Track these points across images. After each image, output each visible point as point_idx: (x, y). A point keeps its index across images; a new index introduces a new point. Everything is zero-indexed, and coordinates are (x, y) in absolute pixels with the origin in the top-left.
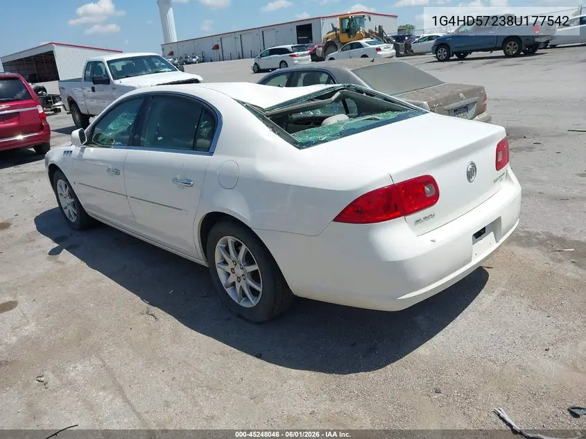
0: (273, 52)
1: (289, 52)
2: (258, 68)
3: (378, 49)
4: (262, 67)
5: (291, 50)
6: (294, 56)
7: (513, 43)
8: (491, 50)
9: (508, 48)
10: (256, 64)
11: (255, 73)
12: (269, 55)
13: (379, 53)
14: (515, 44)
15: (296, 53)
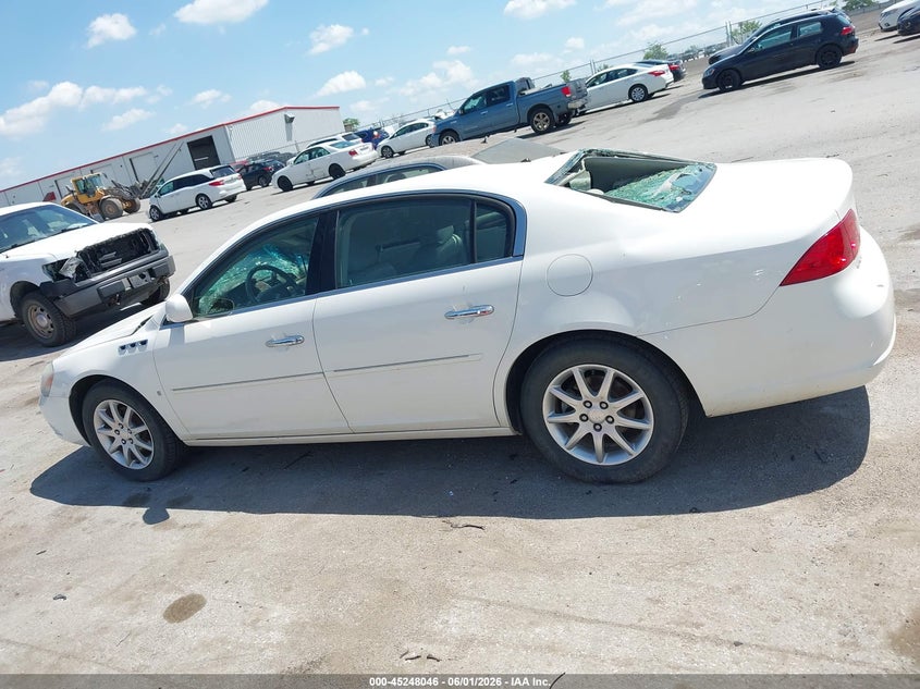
0: (179, 184)
1: (208, 179)
2: (159, 211)
3: (353, 153)
4: (165, 210)
5: (211, 177)
6: (218, 184)
7: (541, 114)
8: (514, 128)
9: (537, 122)
10: (153, 207)
11: (154, 221)
12: (174, 189)
13: (355, 158)
14: (544, 116)
15: (218, 180)
